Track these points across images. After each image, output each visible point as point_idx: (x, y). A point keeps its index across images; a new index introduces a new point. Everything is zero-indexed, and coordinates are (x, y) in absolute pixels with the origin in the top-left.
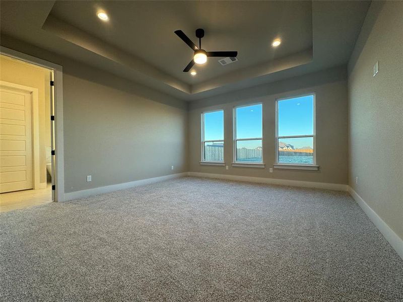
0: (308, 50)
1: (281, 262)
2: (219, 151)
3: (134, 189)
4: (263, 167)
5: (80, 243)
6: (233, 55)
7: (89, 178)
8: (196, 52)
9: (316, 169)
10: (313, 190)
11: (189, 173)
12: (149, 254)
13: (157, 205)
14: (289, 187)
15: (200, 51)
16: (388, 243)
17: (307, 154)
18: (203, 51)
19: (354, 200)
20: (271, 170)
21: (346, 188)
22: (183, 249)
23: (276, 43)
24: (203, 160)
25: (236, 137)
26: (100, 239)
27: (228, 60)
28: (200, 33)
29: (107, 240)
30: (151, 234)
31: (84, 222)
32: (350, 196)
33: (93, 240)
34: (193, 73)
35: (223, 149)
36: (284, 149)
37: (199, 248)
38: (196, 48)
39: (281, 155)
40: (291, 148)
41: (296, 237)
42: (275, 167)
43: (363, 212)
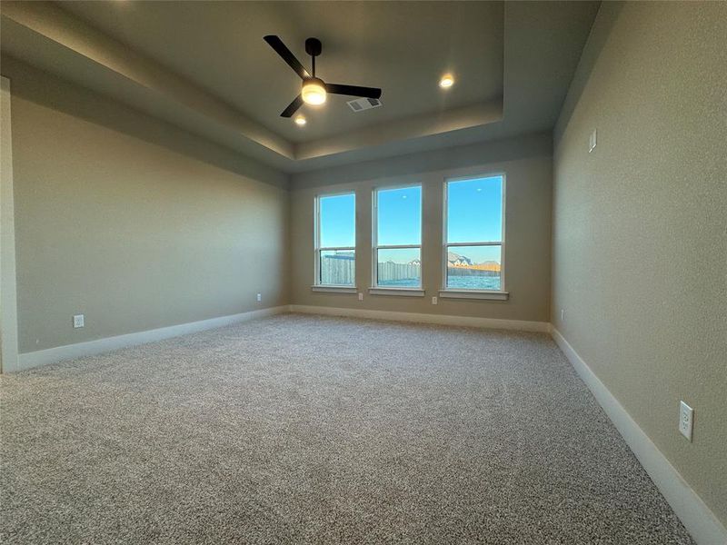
0: (497, 100)
1: (449, 455)
2: (346, 268)
3: (180, 340)
4: (422, 295)
5: (59, 456)
6: (373, 94)
7: (79, 321)
8: (306, 81)
9: (504, 298)
10: (501, 332)
11: (291, 308)
12: (212, 463)
13: (229, 369)
14: (463, 328)
15: (314, 80)
16: (601, 410)
17: (491, 274)
18: (320, 82)
19: (558, 346)
20: (435, 300)
21: (547, 327)
22: (278, 449)
23: (447, 82)
24: (317, 283)
25: (377, 241)
26: (106, 444)
27: (363, 102)
28: (314, 47)
29: (121, 445)
30: (216, 427)
31: (68, 411)
32: (552, 339)
33: (89, 448)
34: (300, 121)
35: (353, 262)
36: (456, 264)
37: (309, 444)
38: (306, 74)
39: (452, 275)
40: (466, 263)
41: (473, 411)
42: (441, 295)
43: (570, 365)
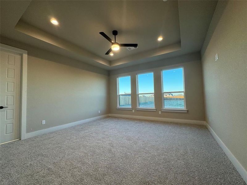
0: (178, 43)
4: (155, 110)
6: (135, 45)
7: (44, 122)
8: (113, 44)
9: (186, 112)
10: (186, 125)
11: (110, 115)
14: (171, 123)
15: (115, 43)
18: (118, 44)
19: (209, 131)
20: (160, 112)
21: (204, 123)
23: (160, 39)
24: (118, 106)
25: (138, 92)
27: (133, 48)
28: (115, 33)
32: (207, 128)
36: (167, 96)
38: (113, 42)
40: (171, 96)
42: (162, 111)
43: (215, 140)
